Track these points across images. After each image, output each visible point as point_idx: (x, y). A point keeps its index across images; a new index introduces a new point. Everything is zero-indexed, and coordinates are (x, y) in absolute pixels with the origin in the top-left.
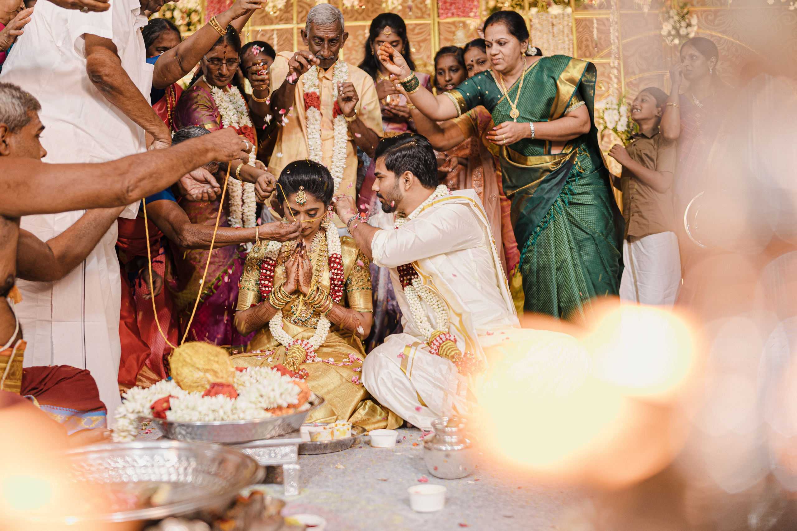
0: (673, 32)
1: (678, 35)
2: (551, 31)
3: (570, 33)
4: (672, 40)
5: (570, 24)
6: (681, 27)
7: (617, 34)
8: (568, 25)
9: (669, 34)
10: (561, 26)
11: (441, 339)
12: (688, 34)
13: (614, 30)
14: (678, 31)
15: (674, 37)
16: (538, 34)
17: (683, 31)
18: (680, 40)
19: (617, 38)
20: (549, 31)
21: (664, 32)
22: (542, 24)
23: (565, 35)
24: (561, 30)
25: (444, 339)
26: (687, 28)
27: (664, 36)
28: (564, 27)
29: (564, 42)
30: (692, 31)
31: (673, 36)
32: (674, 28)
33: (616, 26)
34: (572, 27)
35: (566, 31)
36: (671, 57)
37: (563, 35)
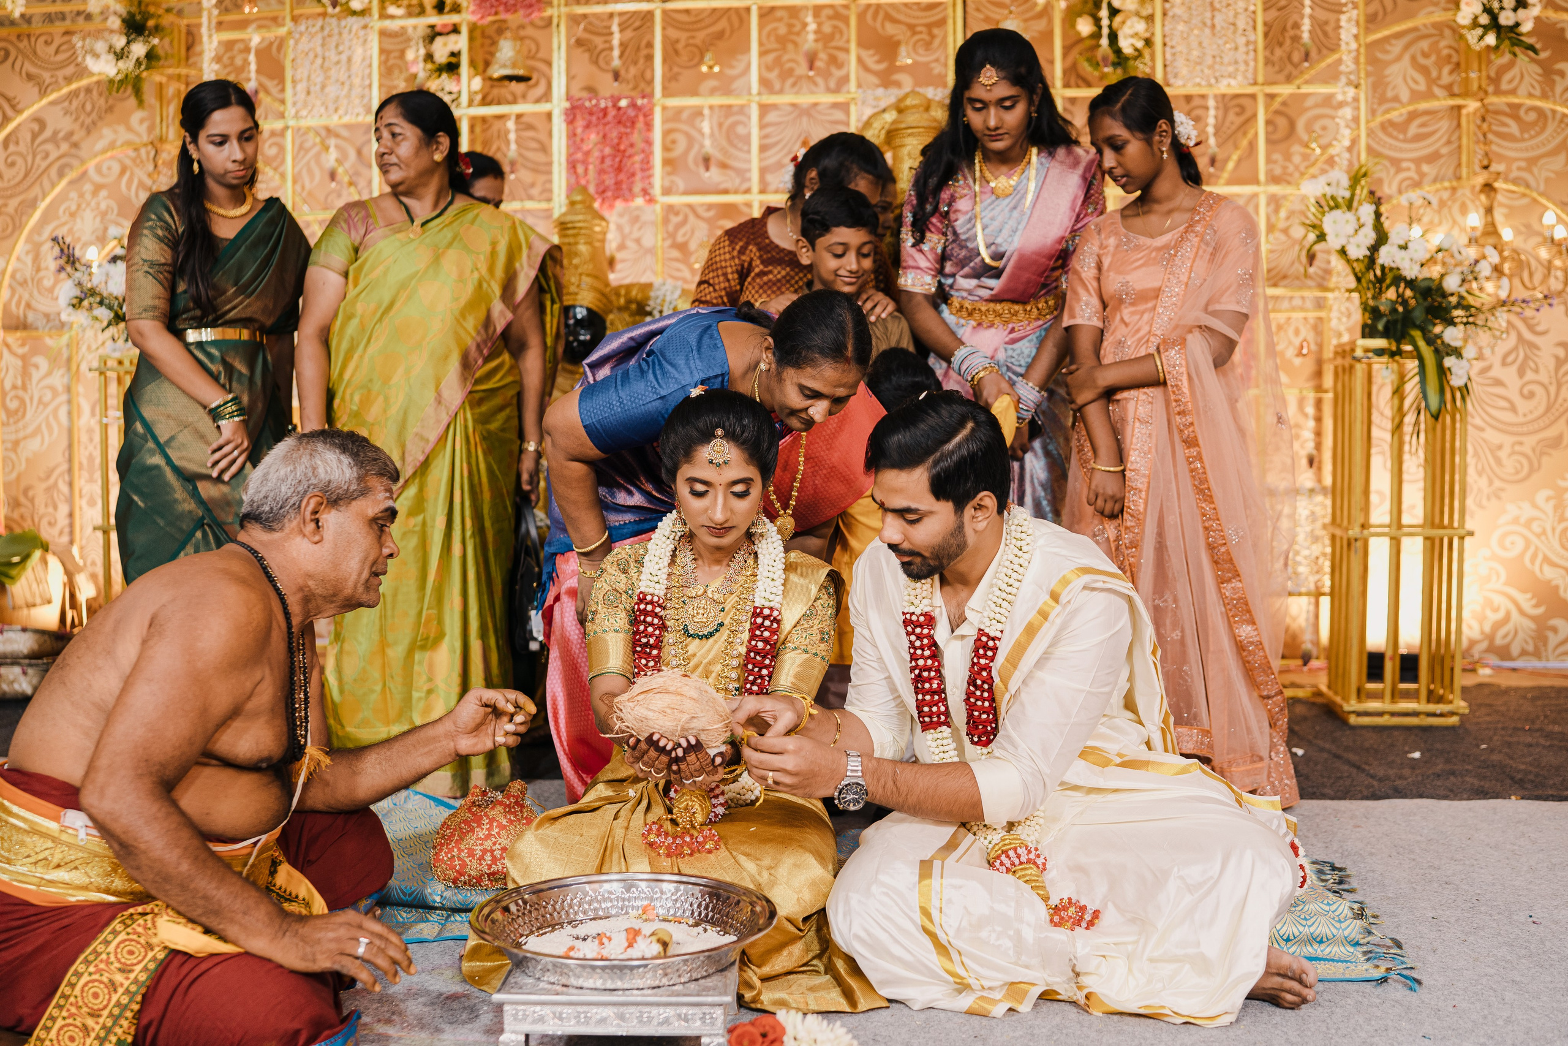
0: (1484, 19)
1: (1494, 25)
2: (1209, 23)
3: (1250, 28)
4: (1481, 38)
5: (1252, 8)
6: (1502, 8)
7: (1354, 31)
8: (1246, 10)
9: (1475, 24)
10: (1231, 13)
11: (1019, 856)
12: (1517, 25)
13: (1349, 20)
14: (1494, 18)
15: (1486, 28)
16: (1181, 27)
17: (1507, 18)
18: (1498, 38)
19: (1356, 37)
20: (1204, 24)
21: (1464, 17)
22: (1190, 8)
23: (1240, 31)
24: (1231, 20)
25: (1024, 859)
26: (1515, 10)
27: (1463, 27)
28: (1236, 15)
29: (1236, 49)
30: (1528, 19)
31: (1484, 27)
32: (1488, 10)
33: (1355, 12)
34: (1254, 12)
35: (1241, 23)
36: (1480, 71)
37: (1235, 32)
